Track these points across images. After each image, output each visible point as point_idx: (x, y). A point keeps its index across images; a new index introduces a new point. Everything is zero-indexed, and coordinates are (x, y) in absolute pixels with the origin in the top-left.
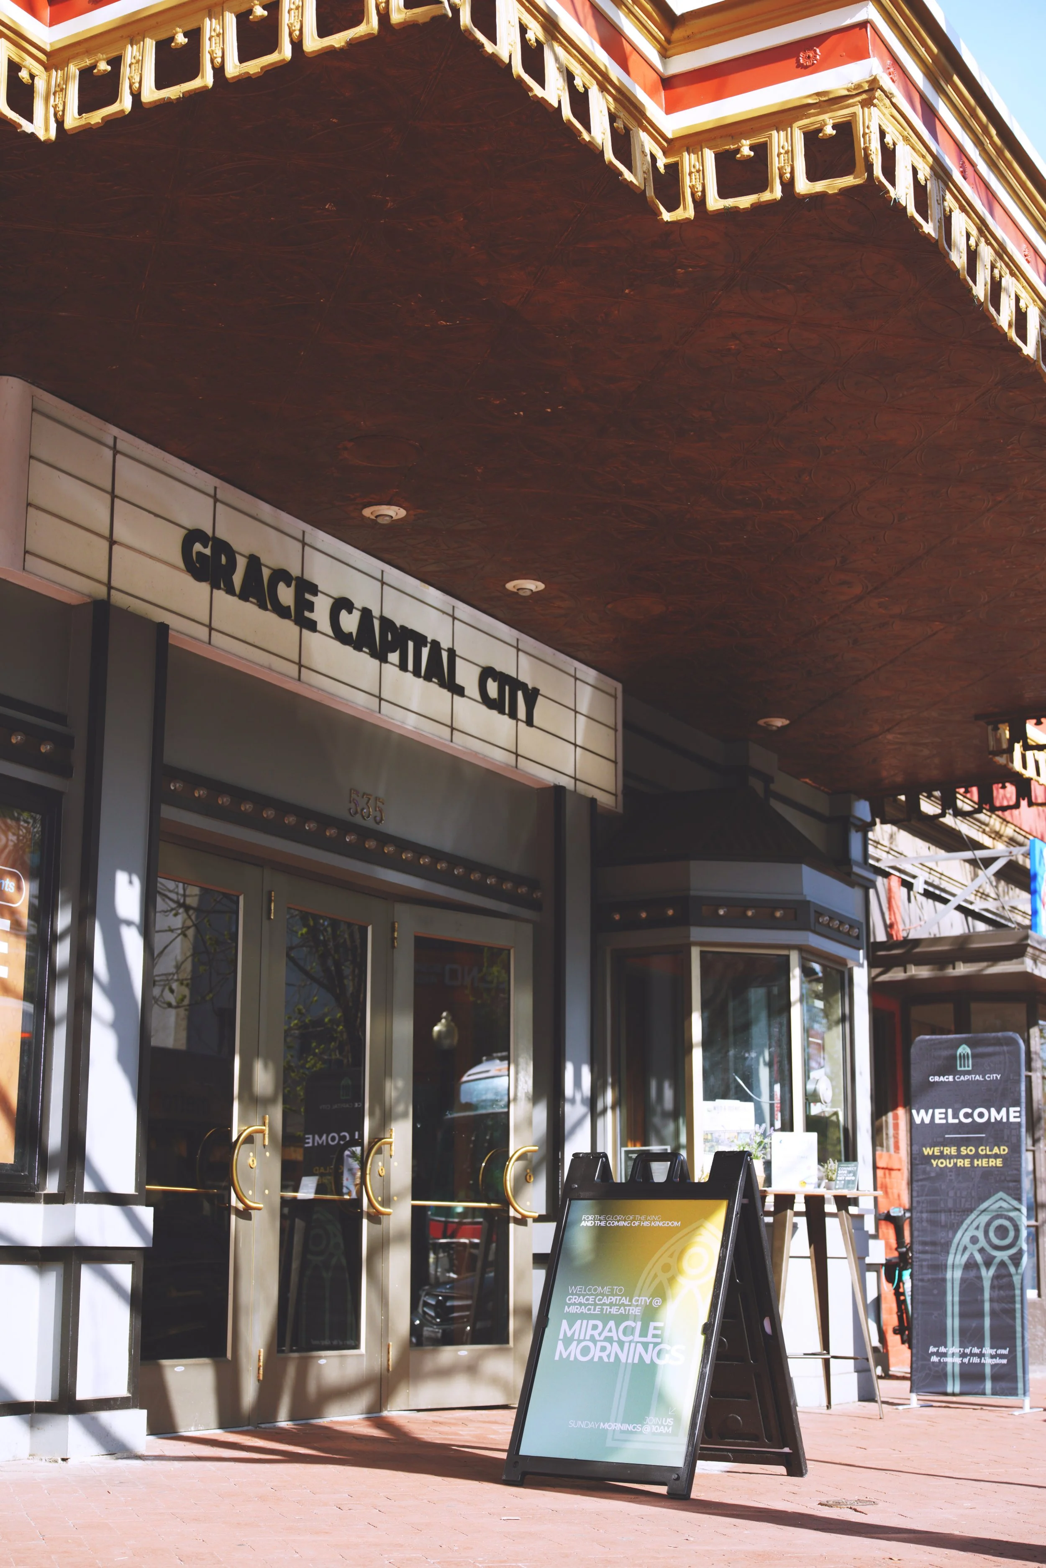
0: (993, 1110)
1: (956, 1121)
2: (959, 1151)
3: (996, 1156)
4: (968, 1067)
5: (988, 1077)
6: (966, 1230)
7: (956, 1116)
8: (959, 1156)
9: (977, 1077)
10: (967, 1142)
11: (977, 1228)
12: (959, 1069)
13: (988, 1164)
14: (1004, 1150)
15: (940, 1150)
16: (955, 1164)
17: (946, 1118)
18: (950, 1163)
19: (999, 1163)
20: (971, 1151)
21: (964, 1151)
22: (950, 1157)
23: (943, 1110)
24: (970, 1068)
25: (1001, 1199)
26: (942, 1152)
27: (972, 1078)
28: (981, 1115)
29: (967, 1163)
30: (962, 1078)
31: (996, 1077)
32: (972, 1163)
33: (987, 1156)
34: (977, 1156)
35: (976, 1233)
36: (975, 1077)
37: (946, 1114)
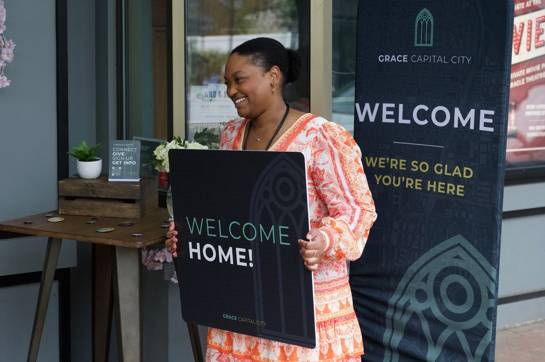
0: (457, 112)
1: (408, 122)
2: (408, 165)
3: (457, 180)
4: (429, 42)
5: (455, 60)
6: (411, 280)
7: (408, 115)
8: (408, 173)
9: (440, 59)
10: (420, 154)
11: (425, 280)
12: (416, 45)
13: (445, 190)
14: (468, 173)
15: (386, 160)
16: (403, 183)
17: (396, 117)
18: (397, 183)
19: (459, 190)
20: (424, 167)
21: (415, 167)
22: (397, 173)
23: (393, 105)
24: (431, 45)
25: (459, 245)
26: (387, 165)
27: (432, 58)
28: (441, 116)
29: (417, 184)
30: (419, 59)
31: (465, 59)
32: (424, 185)
33: (445, 179)
34: (431, 176)
35: (423, 286)
36: (436, 58)
37: (396, 110)
